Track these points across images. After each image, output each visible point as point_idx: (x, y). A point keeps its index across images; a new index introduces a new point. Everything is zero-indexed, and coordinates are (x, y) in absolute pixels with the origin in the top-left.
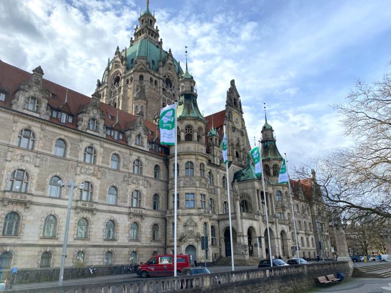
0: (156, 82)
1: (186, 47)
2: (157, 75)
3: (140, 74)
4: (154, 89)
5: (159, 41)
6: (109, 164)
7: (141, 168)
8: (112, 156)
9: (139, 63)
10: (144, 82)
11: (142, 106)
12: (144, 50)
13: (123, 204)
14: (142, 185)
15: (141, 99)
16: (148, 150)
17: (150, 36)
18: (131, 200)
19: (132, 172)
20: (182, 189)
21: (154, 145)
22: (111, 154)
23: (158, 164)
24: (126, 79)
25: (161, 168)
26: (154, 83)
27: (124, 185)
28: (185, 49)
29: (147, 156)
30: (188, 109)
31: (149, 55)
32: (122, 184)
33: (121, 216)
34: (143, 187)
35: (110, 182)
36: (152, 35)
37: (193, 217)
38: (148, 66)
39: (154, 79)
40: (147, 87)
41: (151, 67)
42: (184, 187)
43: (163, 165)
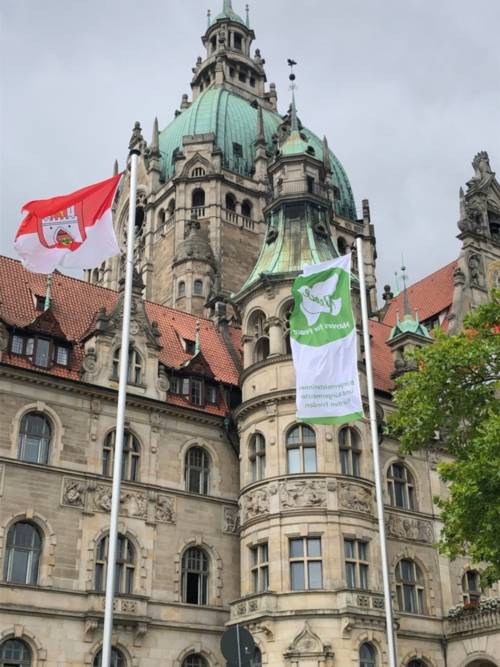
0: (247, 208)
1: (291, 63)
2: (248, 184)
3: (193, 187)
4: (241, 228)
5: (267, 90)
6: (9, 448)
7: (136, 458)
8: (23, 422)
9: (189, 157)
10: (207, 211)
11: (199, 282)
12: (208, 116)
13: (62, 582)
14: (137, 516)
15: (194, 260)
16: (162, 397)
17: (236, 81)
18: (92, 566)
19: (100, 471)
20: (276, 521)
21: (186, 381)
22: (20, 414)
23: (200, 442)
24: (158, 209)
25: (215, 457)
26: (239, 209)
27: (66, 516)
28: (290, 70)
29: (156, 419)
30: (296, 250)
31: (222, 129)
32: (61, 513)
33: (53, 623)
34: (141, 524)
35: (12, 506)
36: (242, 78)
37: (317, 623)
38: (216, 161)
39: (240, 197)
40: (214, 224)
41: (231, 165)
42: (281, 516)
43: (218, 444)
